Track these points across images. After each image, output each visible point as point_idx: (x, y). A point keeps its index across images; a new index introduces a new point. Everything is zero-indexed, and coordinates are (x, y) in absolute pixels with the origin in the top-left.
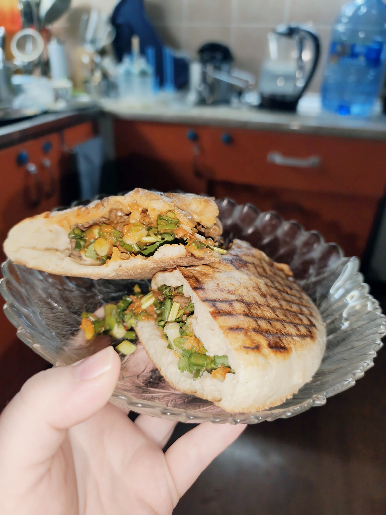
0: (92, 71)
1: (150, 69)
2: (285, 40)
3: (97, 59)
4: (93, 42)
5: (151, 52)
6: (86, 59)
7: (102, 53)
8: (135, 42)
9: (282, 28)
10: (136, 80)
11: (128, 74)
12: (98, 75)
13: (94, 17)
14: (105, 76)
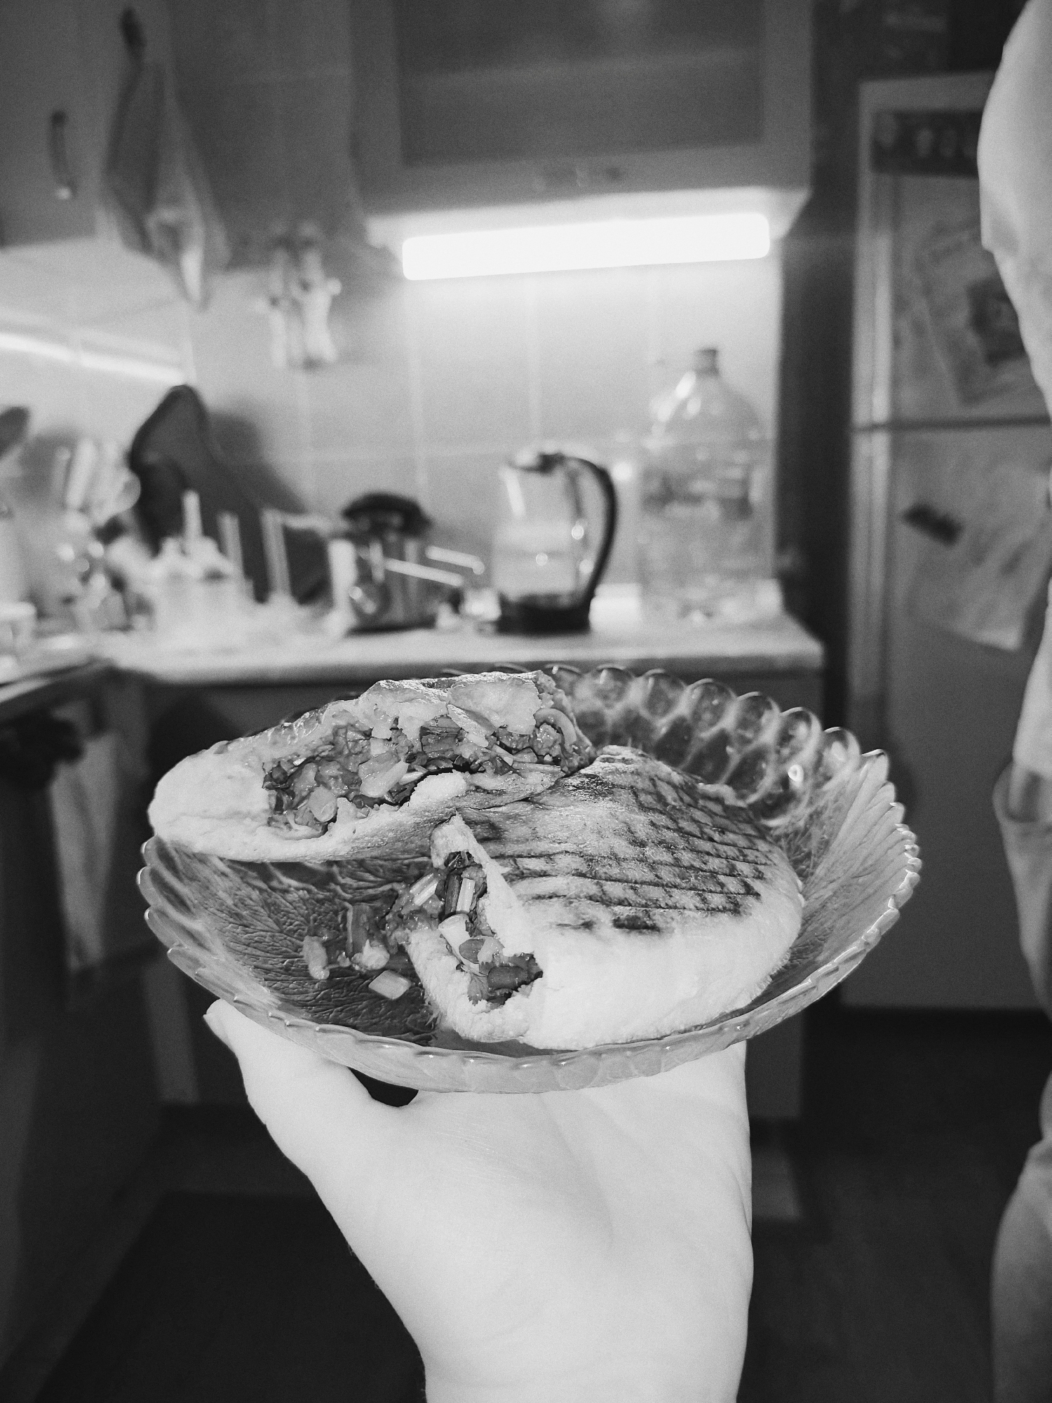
0: (85, 578)
1: (231, 566)
2: (537, 480)
3: (97, 549)
4: (84, 509)
5: (229, 525)
6: (67, 553)
7: (110, 532)
8: (191, 503)
9: (528, 457)
10: (199, 592)
11: (176, 578)
12: (100, 583)
13: (86, 454)
14: (118, 583)
